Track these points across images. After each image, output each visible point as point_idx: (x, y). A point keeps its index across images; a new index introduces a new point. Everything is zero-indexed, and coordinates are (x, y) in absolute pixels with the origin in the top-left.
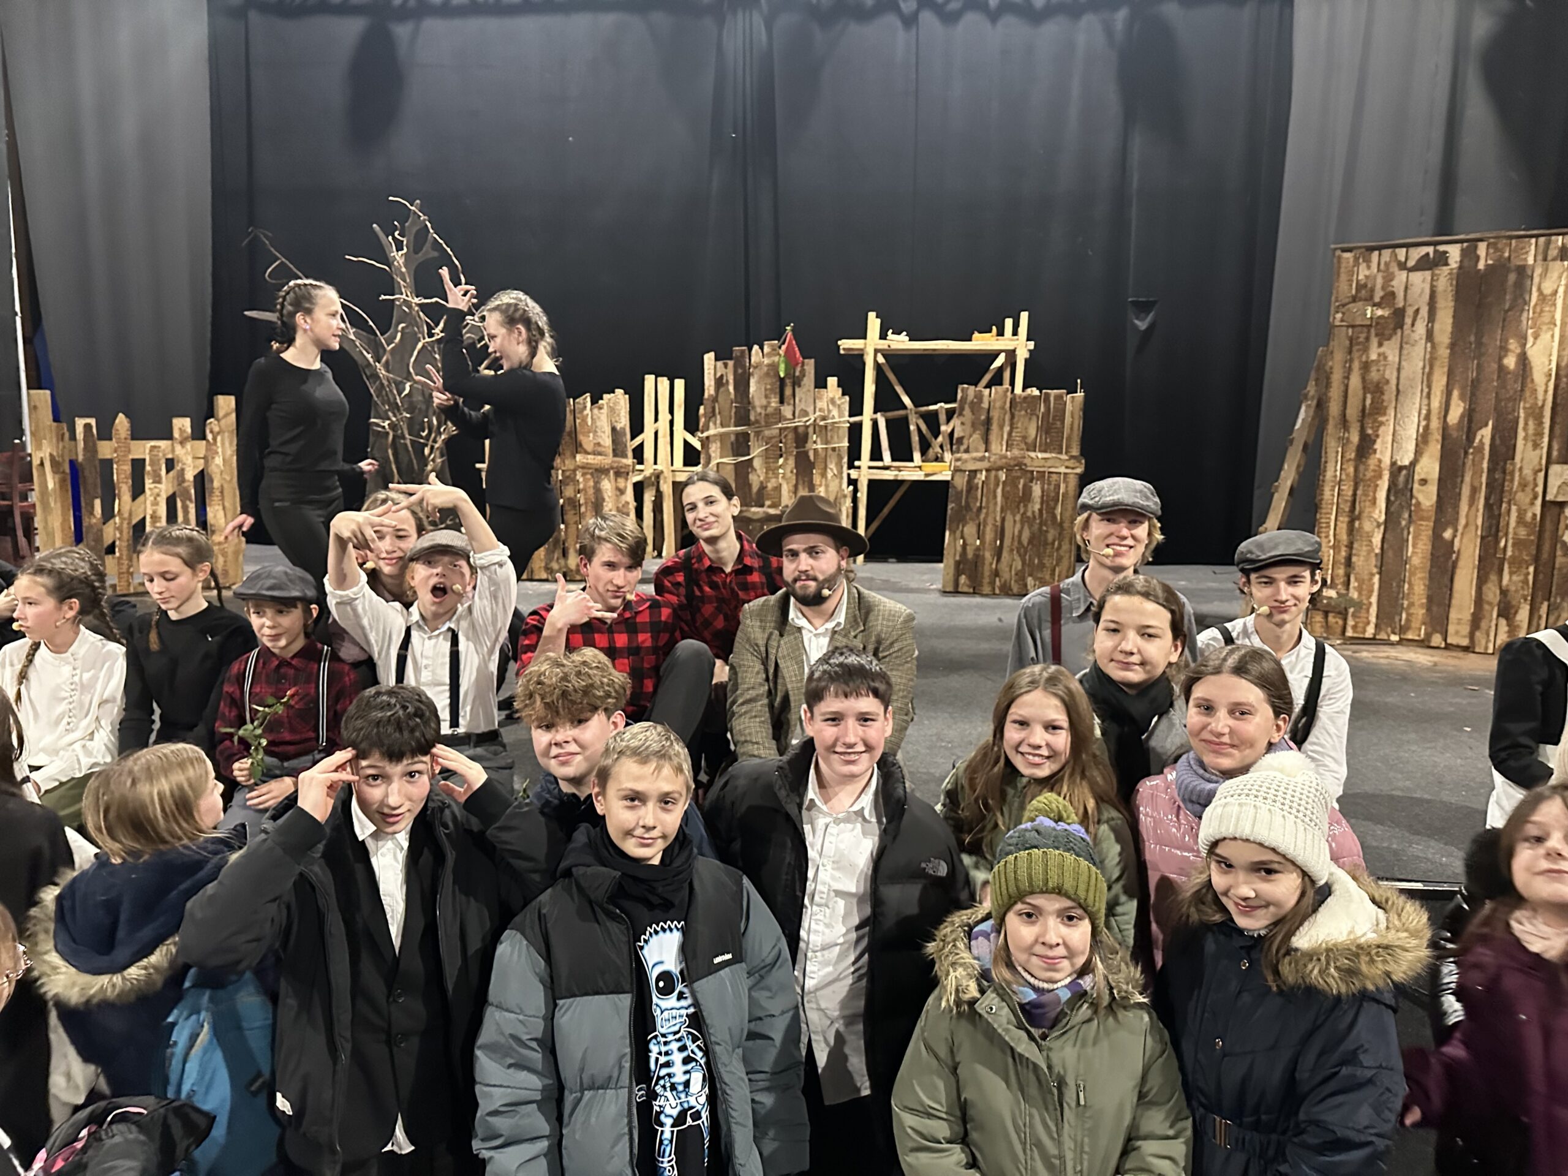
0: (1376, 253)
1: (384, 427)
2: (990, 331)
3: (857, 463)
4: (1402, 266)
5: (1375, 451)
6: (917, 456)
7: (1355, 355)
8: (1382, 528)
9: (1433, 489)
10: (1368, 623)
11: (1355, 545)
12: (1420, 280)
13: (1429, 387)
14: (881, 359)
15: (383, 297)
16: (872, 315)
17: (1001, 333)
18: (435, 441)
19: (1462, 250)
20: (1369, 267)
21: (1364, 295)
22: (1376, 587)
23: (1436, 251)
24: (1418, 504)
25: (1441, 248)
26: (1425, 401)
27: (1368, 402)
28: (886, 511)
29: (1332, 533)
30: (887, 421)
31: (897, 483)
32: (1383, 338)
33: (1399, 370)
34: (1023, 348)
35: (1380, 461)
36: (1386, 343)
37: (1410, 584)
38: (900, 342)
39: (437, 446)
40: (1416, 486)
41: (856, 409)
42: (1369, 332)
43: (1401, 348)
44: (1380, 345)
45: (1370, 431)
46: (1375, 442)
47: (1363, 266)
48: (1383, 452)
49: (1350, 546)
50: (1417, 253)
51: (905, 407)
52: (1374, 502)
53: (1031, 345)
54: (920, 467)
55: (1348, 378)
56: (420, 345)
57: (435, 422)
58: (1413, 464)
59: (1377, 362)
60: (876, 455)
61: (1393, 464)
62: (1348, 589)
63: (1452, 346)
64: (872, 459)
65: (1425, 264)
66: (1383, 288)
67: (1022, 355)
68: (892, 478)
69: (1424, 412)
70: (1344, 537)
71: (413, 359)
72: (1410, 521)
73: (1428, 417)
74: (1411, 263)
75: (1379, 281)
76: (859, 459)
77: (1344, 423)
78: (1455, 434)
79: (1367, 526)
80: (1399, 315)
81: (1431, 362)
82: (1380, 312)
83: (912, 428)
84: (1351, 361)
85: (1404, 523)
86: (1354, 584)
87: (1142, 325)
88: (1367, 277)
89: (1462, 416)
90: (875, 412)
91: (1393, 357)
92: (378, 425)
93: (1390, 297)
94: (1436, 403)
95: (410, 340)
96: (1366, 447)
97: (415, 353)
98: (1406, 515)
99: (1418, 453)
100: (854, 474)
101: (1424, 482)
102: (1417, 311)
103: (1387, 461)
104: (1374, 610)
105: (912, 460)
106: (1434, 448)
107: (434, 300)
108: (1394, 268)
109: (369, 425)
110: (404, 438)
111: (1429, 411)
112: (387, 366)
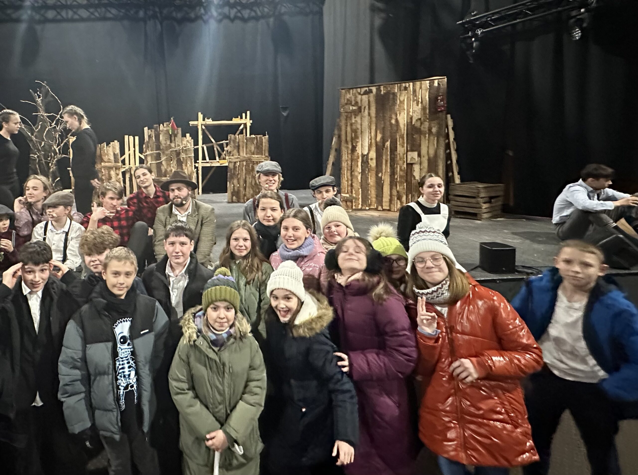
0: (351, 90)
1: (35, 157)
2: (238, 117)
3: (198, 161)
4: (360, 94)
5: (356, 150)
6: (217, 158)
7: (348, 121)
8: (361, 174)
9: (374, 161)
10: (359, 204)
11: (353, 180)
12: (365, 97)
13: (371, 130)
14: (204, 127)
15: (34, 114)
16: (200, 113)
17: (241, 118)
18: (53, 161)
19: (376, 88)
20: (350, 94)
21: (349, 102)
22: (360, 192)
23: (369, 89)
24: (371, 166)
25: (370, 88)
26: (369, 135)
27: (353, 135)
28: (208, 177)
29: (346, 176)
30: (207, 147)
31: (211, 167)
32: (356, 116)
33: (361, 125)
34: (249, 123)
35: (358, 153)
36: (357, 117)
37: (371, 191)
38: (209, 122)
39: (53, 163)
40: (369, 160)
41: (196, 143)
42: (351, 114)
43: (361, 119)
44: (355, 118)
45: (354, 144)
46: (356, 148)
47: (348, 94)
48: (359, 150)
49: (352, 180)
50: (363, 90)
51: (212, 142)
52: (357, 166)
53: (251, 121)
54: (218, 162)
55: (346, 128)
56: (47, 129)
57: (53, 154)
58: (368, 154)
59: (354, 123)
60: (204, 158)
61: (362, 154)
62: (352, 193)
63: (376, 117)
64: (203, 160)
65: (366, 93)
66: (354, 101)
67: (249, 125)
68: (209, 166)
69: (370, 138)
70: (349, 178)
71: (45, 134)
72: (369, 171)
73: (371, 139)
74: (362, 93)
75: (353, 98)
76: (198, 160)
77: (347, 142)
78: (379, 144)
79: (356, 174)
80: (360, 108)
81: (370, 122)
82: (354, 108)
83: (215, 149)
84: (347, 123)
85: (367, 172)
86: (354, 192)
87: (285, 114)
88: (350, 97)
89: (381, 138)
90: (203, 144)
91: (359, 121)
92: (32, 156)
93: (356, 103)
94: (373, 134)
95: (44, 128)
96: (354, 149)
97: (46, 132)
98: (367, 170)
99: (369, 150)
100: (197, 165)
101: (372, 159)
102: (365, 107)
103: (360, 153)
104: (360, 200)
105: (216, 160)
106: (374, 149)
107: (52, 114)
108: (357, 95)
109: (29, 157)
110: (42, 160)
111: (371, 137)
112: (36, 137)
